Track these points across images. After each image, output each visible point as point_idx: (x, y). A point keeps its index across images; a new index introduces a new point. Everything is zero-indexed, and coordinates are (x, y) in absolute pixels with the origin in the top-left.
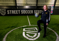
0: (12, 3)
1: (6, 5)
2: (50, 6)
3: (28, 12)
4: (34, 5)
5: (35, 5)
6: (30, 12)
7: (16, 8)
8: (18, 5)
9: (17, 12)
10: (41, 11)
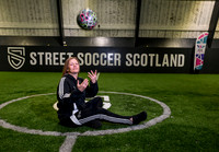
0: (47, 28)
1: (28, 34)
2: (191, 36)
3: (104, 59)
4: (126, 35)
5: (132, 35)
6: (110, 59)
7: (58, 45)
8: (67, 34)
9: (62, 59)
10: (152, 55)
